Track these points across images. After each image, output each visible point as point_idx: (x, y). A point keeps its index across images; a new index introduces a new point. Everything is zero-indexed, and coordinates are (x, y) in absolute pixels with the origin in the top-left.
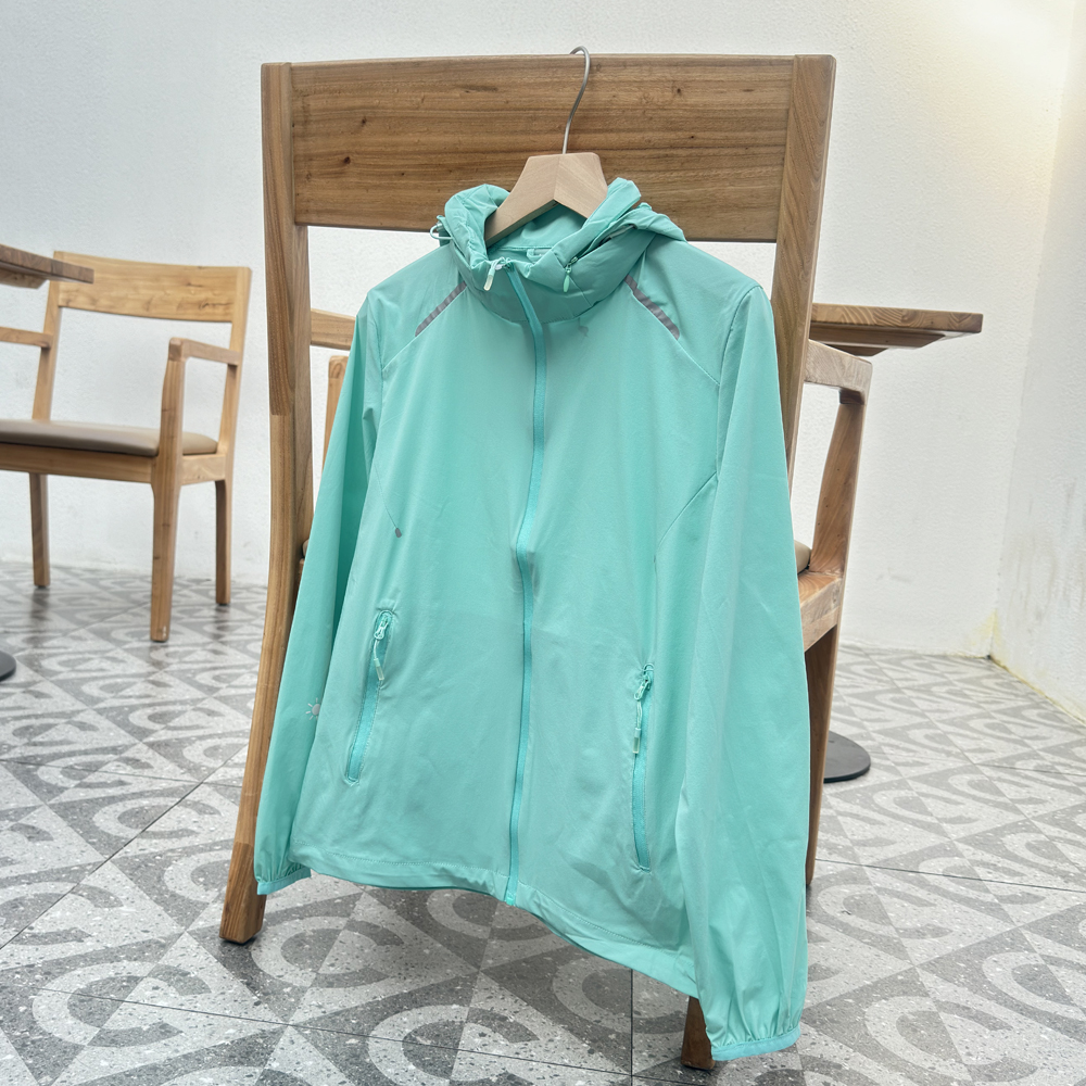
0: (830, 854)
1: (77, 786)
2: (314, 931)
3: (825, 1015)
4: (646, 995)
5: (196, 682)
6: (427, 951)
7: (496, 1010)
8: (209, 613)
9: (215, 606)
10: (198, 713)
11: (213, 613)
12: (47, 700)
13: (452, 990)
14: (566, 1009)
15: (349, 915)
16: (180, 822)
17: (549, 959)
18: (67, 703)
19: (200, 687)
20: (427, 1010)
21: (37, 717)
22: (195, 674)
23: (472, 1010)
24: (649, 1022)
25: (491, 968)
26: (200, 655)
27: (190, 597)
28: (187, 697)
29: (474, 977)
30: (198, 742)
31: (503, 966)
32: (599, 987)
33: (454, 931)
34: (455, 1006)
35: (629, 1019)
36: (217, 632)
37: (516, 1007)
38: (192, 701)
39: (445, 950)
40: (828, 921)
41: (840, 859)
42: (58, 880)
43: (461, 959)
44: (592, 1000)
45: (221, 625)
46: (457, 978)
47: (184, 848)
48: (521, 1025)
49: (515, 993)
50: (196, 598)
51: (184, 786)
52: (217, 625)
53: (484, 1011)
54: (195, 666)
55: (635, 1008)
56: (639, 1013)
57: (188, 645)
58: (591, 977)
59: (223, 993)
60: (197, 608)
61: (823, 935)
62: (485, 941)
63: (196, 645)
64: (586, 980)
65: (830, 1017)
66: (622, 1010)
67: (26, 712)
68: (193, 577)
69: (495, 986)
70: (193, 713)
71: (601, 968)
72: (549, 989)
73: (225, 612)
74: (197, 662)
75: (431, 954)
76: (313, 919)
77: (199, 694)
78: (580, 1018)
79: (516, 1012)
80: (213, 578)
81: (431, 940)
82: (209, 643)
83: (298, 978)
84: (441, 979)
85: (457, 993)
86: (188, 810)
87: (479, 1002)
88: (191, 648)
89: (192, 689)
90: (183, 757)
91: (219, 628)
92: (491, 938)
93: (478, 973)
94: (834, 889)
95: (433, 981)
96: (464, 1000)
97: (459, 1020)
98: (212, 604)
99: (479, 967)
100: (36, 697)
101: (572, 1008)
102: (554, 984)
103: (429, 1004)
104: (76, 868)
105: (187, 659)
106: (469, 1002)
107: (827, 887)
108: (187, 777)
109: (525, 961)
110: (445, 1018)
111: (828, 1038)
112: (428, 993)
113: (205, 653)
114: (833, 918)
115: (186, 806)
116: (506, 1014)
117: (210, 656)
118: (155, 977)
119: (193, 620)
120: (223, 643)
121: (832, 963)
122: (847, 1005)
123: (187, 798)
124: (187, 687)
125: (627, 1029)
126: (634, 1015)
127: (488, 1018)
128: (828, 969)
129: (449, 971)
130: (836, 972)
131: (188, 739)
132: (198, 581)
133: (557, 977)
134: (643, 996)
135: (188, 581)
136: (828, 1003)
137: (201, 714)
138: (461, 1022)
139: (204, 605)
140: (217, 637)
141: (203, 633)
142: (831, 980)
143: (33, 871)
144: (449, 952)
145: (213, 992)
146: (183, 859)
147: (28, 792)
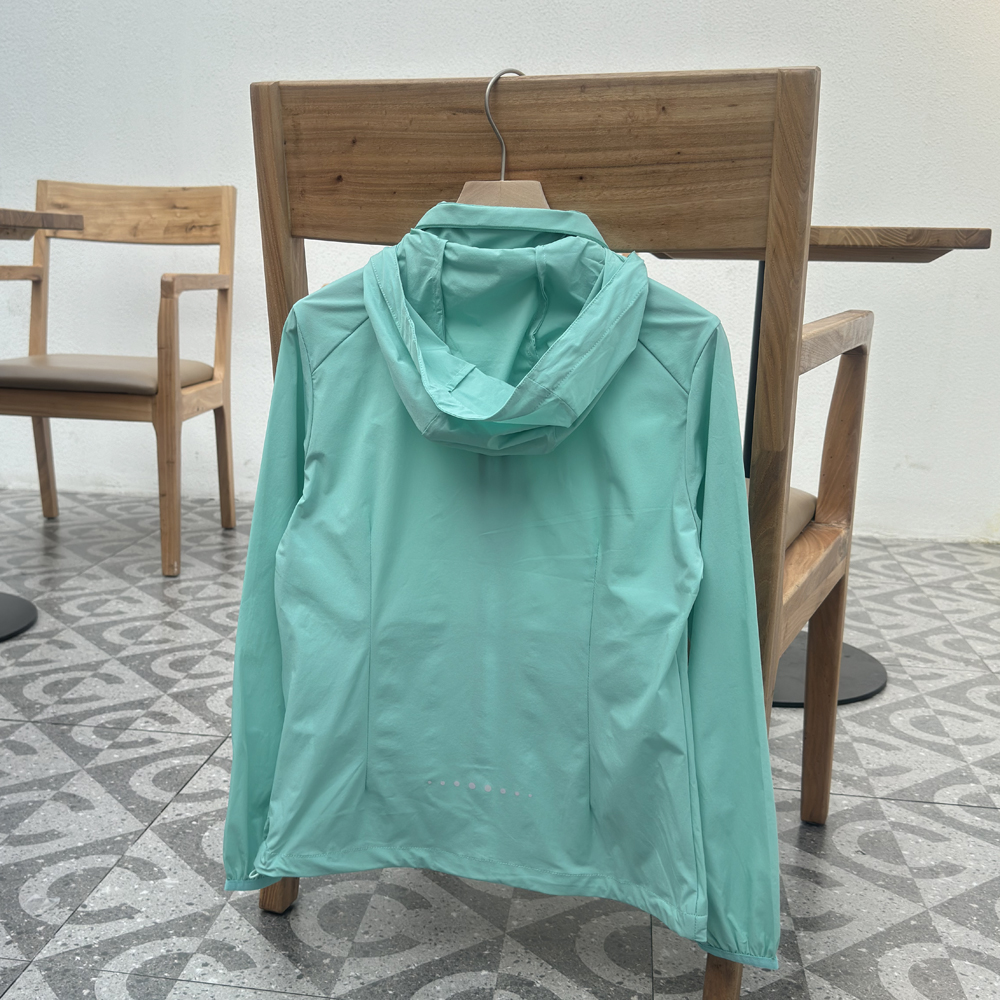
0: (845, 786)
1: (110, 747)
2: (346, 897)
3: (839, 967)
4: (666, 953)
5: (211, 621)
6: (454, 914)
7: (523, 975)
8: (216, 539)
9: (220, 531)
10: (216, 657)
11: (219, 539)
12: (71, 651)
13: (480, 955)
14: (589, 971)
15: (378, 878)
16: (210, 782)
17: (571, 917)
18: (90, 653)
19: (216, 627)
20: (459, 977)
21: (64, 670)
22: (209, 613)
23: (500, 976)
24: (669, 981)
25: (516, 930)
26: (212, 589)
27: (196, 521)
28: (204, 640)
29: (500, 940)
30: (219, 691)
31: (527, 927)
32: (620, 946)
33: (479, 891)
34: (484, 972)
35: (650, 979)
36: (225, 561)
37: (542, 971)
38: (209, 644)
39: (472, 912)
40: (844, 863)
41: (855, 792)
42: (104, 852)
43: (487, 922)
44: (614, 961)
45: (229, 552)
46: (485, 942)
47: (218, 811)
48: (548, 991)
49: (540, 955)
50: (202, 522)
51: (211, 741)
52: (225, 553)
53: (512, 976)
54: (209, 603)
55: (655, 967)
56: (659, 973)
57: (199, 578)
58: (612, 935)
59: (267, 967)
60: (204, 533)
61: (838, 879)
62: (509, 901)
63: (207, 578)
64: (607, 939)
65: (844, 968)
66: (643, 970)
67: (54, 666)
68: (197, 497)
69: (521, 949)
70: (212, 657)
71: (621, 925)
72: (572, 951)
73: (231, 537)
74: (211, 598)
75: (458, 917)
76: (345, 883)
77: (214, 636)
78: (604, 981)
79: (542, 976)
80: (217, 497)
81: (458, 902)
82: (219, 575)
83: (335, 948)
84: (469, 944)
85: (485, 958)
86: (217, 768)
87: (507, 968)
88: (202, 583)
89: (208, 630)
90: (207, 708)
91: (228, 557)
92: (514, 897)
93: (504, 936)
94: (849, 826)
95: (462, 947)
96: (492, 966)
97: (489, 987)
98: (217, 529)
99: (504, 929)
100: (61, 648)
101: (595, 970)
102: (577, 945)
103: (459, 971)
104: (119, 838)
105: (199, 595)
106: (497, 967)
107: (842, 825)
108: (212, 731)
109: (549, 921)
110: (476, 984)
111: (842, 992)
112: (458, 959)
113: (216, 587)
114: (848, 859)
115: (215, 764)
116: (532, 978)
117: (222, 591)
118: (203, 953)
119: (202, 549)
120: (234, 575)
121: (846, 909)
122: (860, 954)
123: (215, 754)
124: (203, 628)
125: (648, 990)
126: (655, 975)
127: (516, 984)
128: (842, 916)
129: (476, 935)
130: (850, 920)
131: (209, 687)
132: (202, 502)
133: (579, 937)
134: (663, 953)
135: (192, 502)
136: (842, 953)
137: (220, 659)
138: (491, 989)
139: (210, 530)
140: (225, 568)
141: (212, 563)
142: (845, 929)
143: (80, 844)
144: (476, 914)
145: (258, 966)
146: (218, 823)
147: (66, 756)
